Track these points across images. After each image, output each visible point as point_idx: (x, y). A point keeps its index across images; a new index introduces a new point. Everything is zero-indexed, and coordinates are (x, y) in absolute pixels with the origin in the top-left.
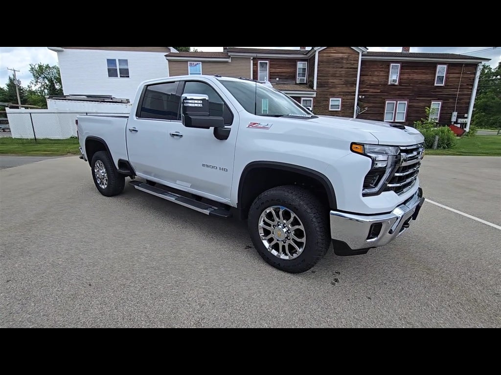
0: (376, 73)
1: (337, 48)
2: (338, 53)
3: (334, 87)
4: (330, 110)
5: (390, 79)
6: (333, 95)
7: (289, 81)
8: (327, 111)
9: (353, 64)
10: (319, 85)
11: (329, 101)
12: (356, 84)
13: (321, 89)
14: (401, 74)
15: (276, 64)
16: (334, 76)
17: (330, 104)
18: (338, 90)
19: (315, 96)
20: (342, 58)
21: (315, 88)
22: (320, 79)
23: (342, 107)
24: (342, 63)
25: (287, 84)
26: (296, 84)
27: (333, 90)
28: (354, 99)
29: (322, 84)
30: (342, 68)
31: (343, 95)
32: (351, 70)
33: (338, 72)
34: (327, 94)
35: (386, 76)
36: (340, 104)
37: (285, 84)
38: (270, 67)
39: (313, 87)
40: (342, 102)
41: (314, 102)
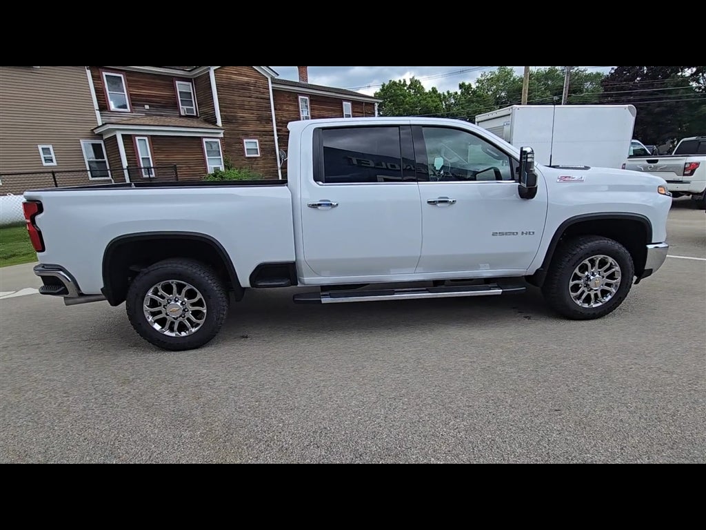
0: (285, 107)
1: (239, 68)
2: (240, 74)
3: (245, 123)
4: (247, 156)
5: (301, 115)
6: (247, 135)
7: (168, 112)
8: (243, 157)
9: (263, 93)
10: (225, 120)
11: (243, 143)
12: (272, 120)
13: (228, 126)
14: (311, 109)
15: (139, 81)
16: (242, 107)
17: (245, 148)
18: (251, 128)
19: (222, 136)
20: (248, 83)
21: (219, 123)
22: (225, 112)
23: (261, 151)
24: (250, 90)
25: (167, 116)
26: (181, 116)
27: (245, 128)
28: (274, 141)
29: (228, 119)
30: (250, 97)
31: (260, 135)
32: (261, 100)
33: (246, 103)
34: (238, 134)
35: (295, 111)
36: (258, 148)
37: (162, 115)
38: (128, 86)
39: (216, 122)
40: (260, 145)
41: (222, 145)
